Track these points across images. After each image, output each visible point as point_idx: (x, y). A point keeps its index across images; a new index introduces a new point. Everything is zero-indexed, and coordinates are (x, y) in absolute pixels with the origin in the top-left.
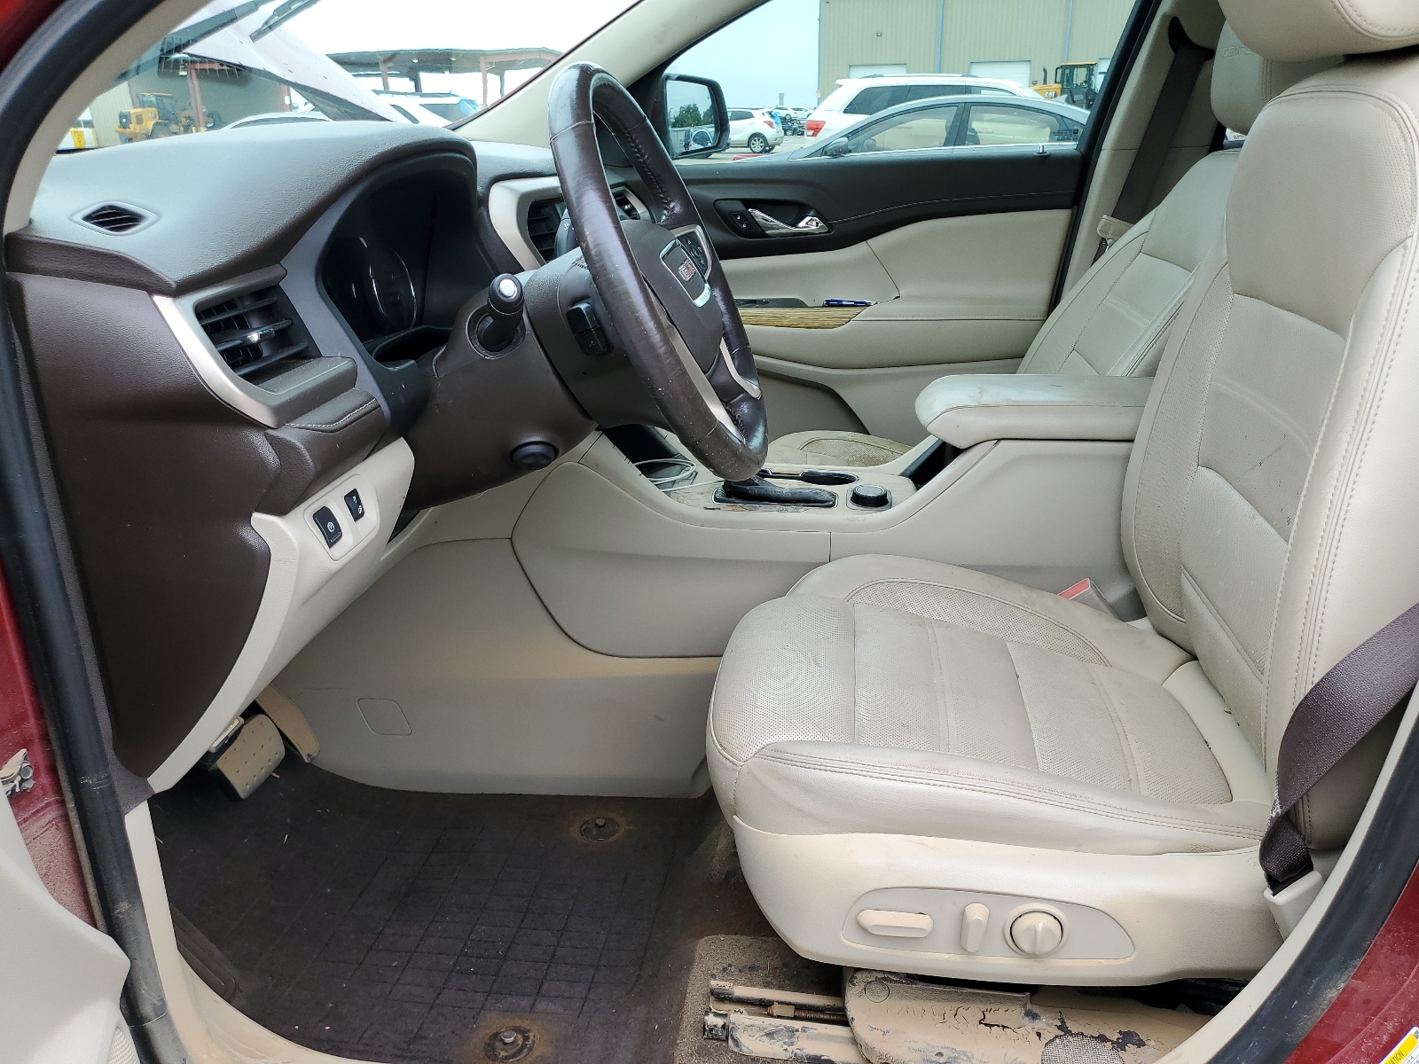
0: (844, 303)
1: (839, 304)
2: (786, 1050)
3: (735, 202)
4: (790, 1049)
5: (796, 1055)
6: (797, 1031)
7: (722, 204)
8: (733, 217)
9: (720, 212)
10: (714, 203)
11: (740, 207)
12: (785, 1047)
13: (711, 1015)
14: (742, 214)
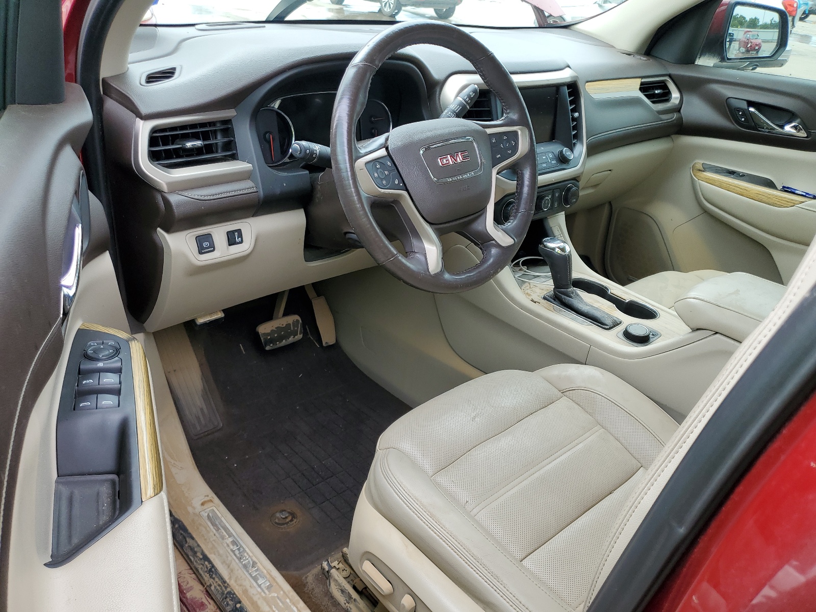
0: (797, 192)
1: (793, 192)
2: (345, 604)
3: (743, 101)
4: (347, 604)
5: (348, 609)
6: (352, 598)
7: (733, 101)
8: (737, 112)
9: (729, 106)
10: (727, 99)
11: (744, 105)
12: (345, 602)
13: (326, 563)
14: (744, 111)
